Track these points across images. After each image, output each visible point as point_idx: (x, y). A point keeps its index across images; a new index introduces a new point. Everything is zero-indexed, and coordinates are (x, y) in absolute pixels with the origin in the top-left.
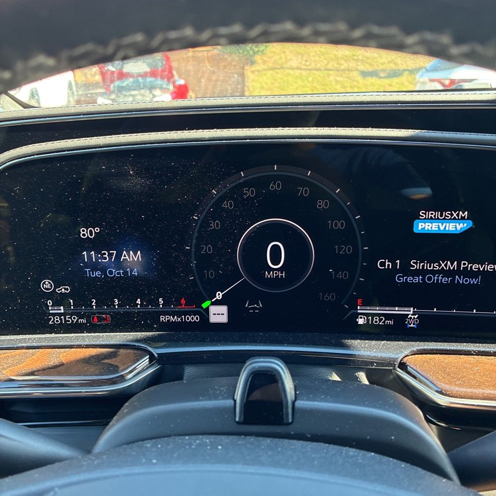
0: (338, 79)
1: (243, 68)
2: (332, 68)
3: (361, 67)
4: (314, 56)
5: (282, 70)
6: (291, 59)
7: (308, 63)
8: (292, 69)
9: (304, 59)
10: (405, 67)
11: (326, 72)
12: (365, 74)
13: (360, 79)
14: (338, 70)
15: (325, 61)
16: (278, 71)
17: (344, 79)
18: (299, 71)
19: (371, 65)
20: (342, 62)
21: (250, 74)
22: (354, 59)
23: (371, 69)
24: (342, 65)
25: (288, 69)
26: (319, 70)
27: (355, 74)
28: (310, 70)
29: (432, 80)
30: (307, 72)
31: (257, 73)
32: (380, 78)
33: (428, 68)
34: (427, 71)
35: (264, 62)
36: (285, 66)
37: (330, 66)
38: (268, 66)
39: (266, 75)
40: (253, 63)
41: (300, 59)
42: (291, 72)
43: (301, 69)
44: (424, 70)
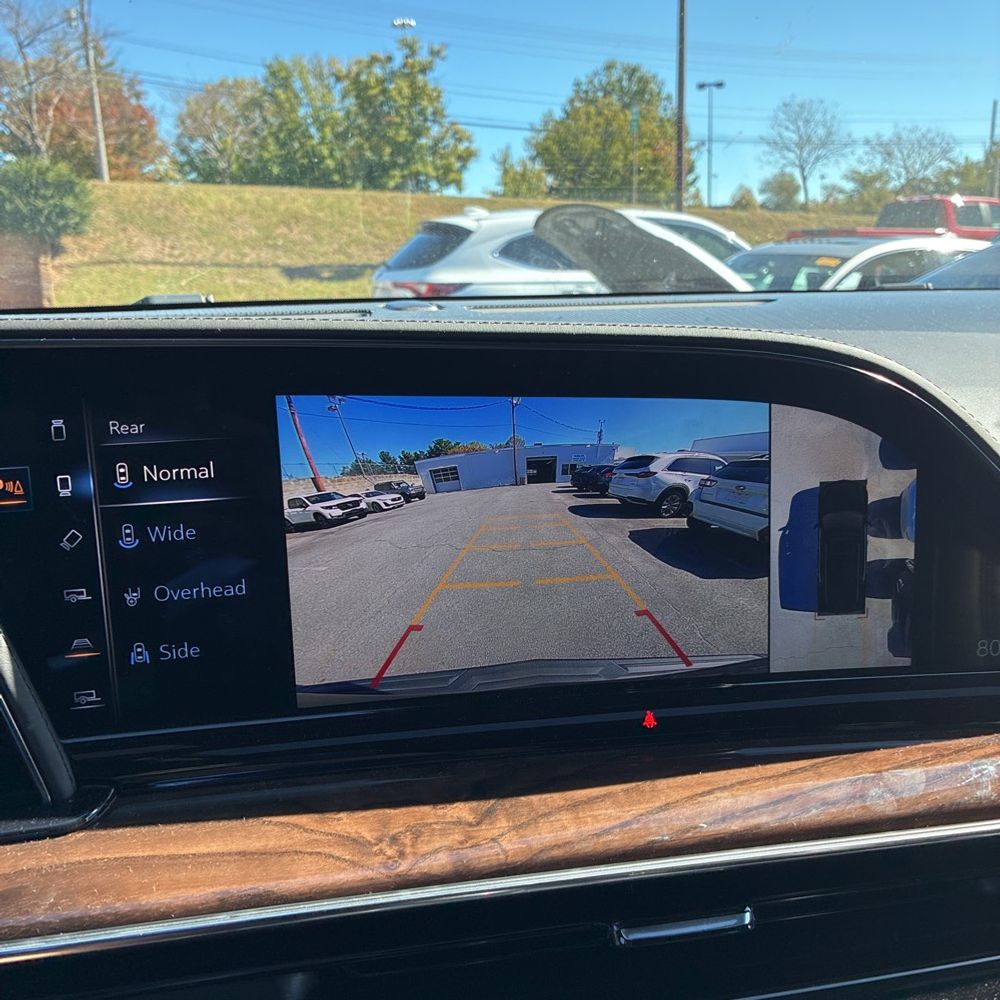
0: (240, 281)
1: (36, 261)
2: (226, 261)
3: (284, 261)
4: (187, 238)
5: (123, 266)
6: (139, 245)
7: (176, 252)
8: (145, 263)
9: (168, 243)
10: (364, 260)
11: (215, 270)
12: (291, 273)
13: (283, 281)
14: (239, 266)
15: (211, 249)
16: (114, 266)
17: (254, 283)
18: (159, 267)
19: (302, 256)
20: (247, 250)
21: (52, 272)
22: (269, 246)
23: (301, 263)
24: (245, 255)
25: (138, 263)
26: (201, 265)
27: (274, 273)
28: (181, 264)
29: (397, 285)
30: (177, 268)
31: (66, 271)
32: (322, 279)
33: (390, 263)
34: (389, 268)
35: (83, 249)
36: (128, 257)
37: (222, 258)
38: (92, 257)
39: (88, 273)
40: (57, 250)
41: (159, 245)
42: (142, 269)
43: (162, 263)
44: (383, 268)
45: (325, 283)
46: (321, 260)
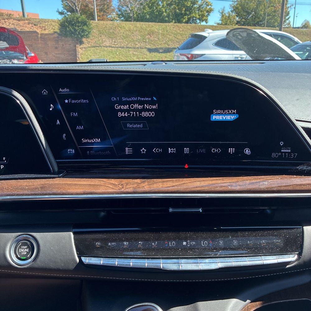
0: (135, 53)
1: (75, 46)
2: (131, 46)
3: (148, 47)
4: (119, 39)
5: (100, 47)
6: (105, 41)
7: (116, 44)
8: (107, 47)
9: (114, 40)
11: (127, 49)
12: (150, 50)
13: (148, 53)
14: (134, 48)
15: (126, 42)
16: (97, 48)
17: (139, 53)
18: (111, 48)
19: (154, 45)
20: (137, 43)
21: (80, 50)
22: (144, 42)
23: (154, 47)
24: (137, 45)
25: (104, 47)
26: (123, 48)
27: (145, 50)
28: (117, 47)
29: (181, 55)
30: (116, 48)
31: (84, 49)
32: (160, 53)
34: (179, 49)
35: (89, 42)
36: (101, 45)
37: (129, 45)
38: (91, 45)
39: (90, 50)
40: (81, 43)
41: (111, 41)
42: (106, 49)
43: (112, 47)
44: (177, 49)
45: (161, 54)
46: (160, 46)
